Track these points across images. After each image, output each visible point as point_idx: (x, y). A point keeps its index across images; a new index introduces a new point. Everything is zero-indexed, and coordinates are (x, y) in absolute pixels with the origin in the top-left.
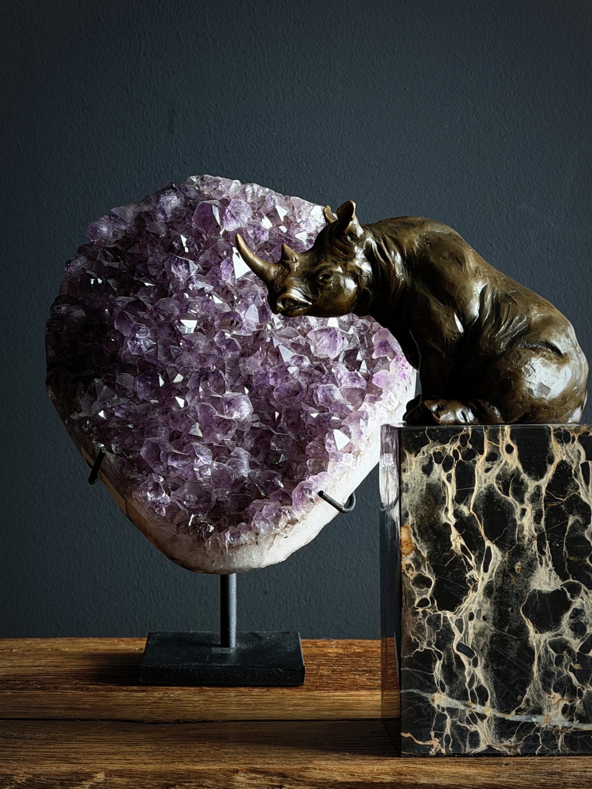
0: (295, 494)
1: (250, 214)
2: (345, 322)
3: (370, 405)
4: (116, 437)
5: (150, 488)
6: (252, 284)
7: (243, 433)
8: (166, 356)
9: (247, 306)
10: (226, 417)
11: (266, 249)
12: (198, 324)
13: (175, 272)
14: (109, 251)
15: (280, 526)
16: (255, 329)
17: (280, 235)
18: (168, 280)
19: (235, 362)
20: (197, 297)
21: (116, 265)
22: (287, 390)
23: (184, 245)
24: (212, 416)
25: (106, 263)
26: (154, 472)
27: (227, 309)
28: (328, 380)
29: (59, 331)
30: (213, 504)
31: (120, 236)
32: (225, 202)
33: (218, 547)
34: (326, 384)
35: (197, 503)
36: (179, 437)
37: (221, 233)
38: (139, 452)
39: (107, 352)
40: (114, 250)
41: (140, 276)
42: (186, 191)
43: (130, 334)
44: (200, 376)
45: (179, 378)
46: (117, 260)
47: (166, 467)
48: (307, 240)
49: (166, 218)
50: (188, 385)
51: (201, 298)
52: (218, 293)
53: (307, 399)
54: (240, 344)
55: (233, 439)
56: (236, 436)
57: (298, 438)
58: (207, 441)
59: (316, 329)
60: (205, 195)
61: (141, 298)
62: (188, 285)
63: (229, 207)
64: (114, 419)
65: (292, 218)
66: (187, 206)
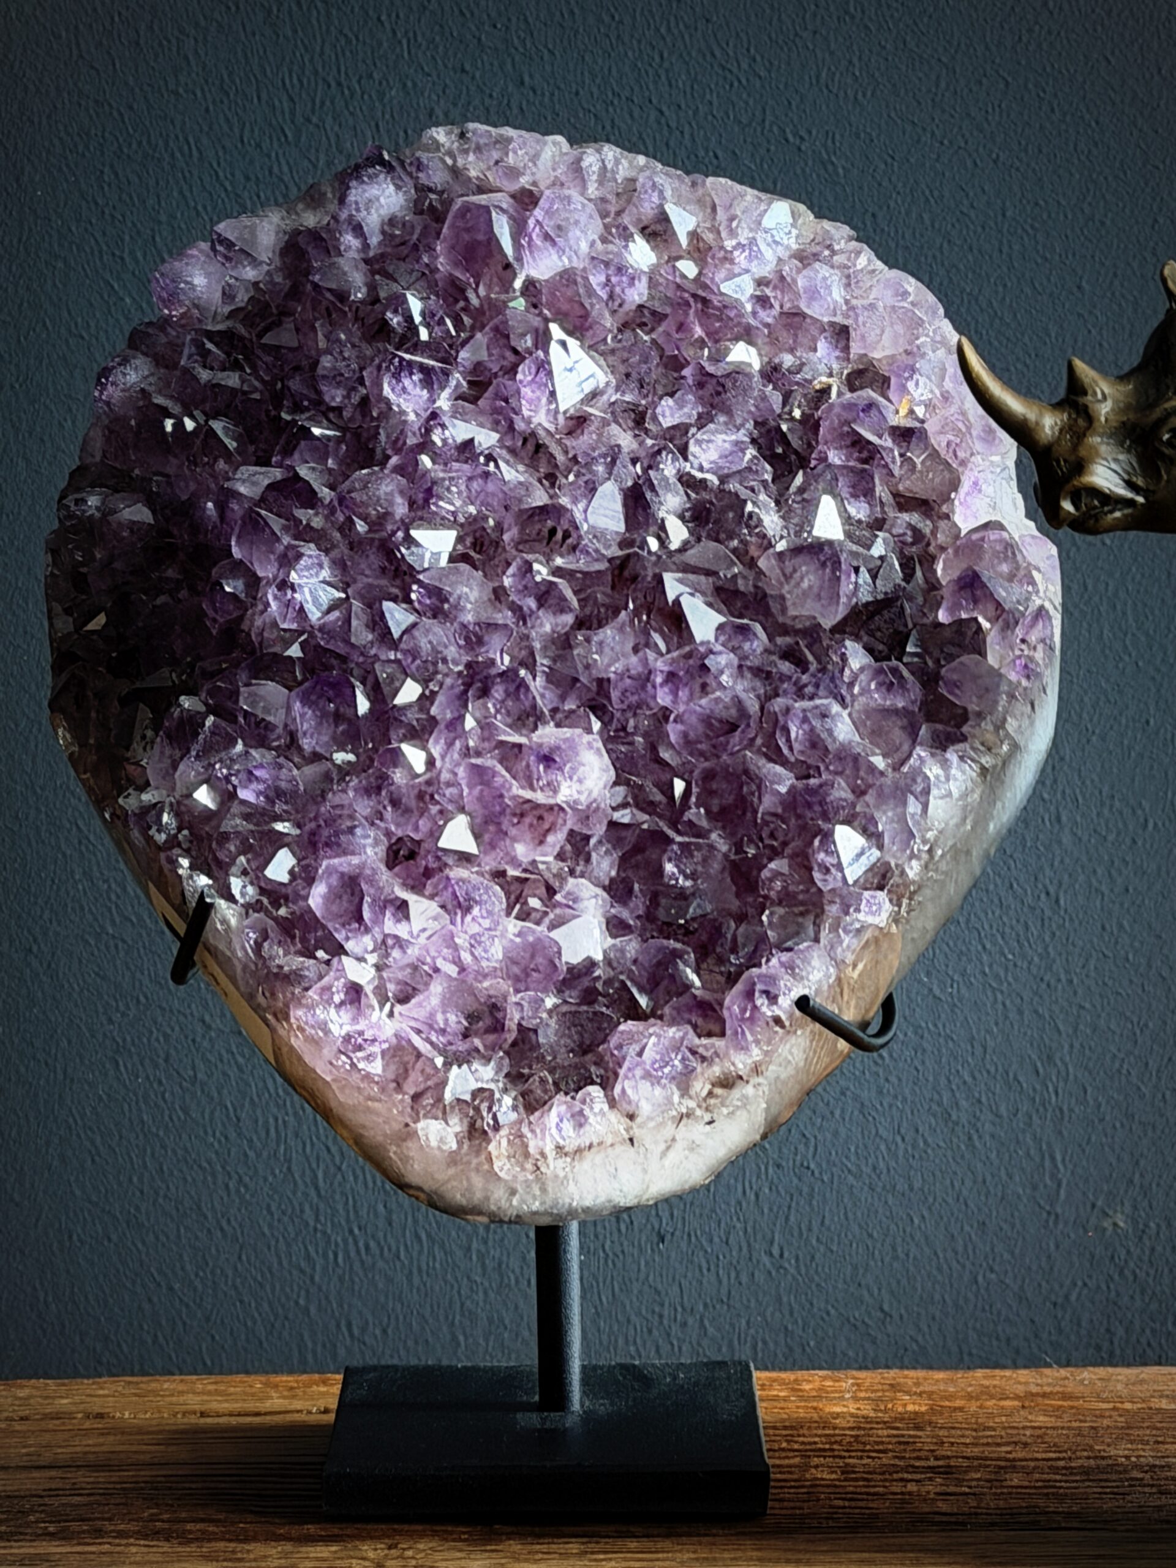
0: (732, 1003)
1: (595, 228)
2: (859, 521)
3: (933, 755)
4: (242, 859)
5: (337, 999)
6: (605, 423)
7: (587, 838)
8: (373, 630)
9: (591, 489)
10: (540, 797)
11: (642, 325)
12: (460, 539)
13: (392, 397)
14: (211, 341)
15: (692, 1092)
16: (614, 551)
17: (679, 287)
18: (373, 419)
19: (563, 643)
20: (456, 465)
21: (232, 380)
22: (707, 720)
23: (417, 319)
24: (501, 796)
25: (204, 375)
26: (346, 954)
27: (539, 498)
28: (817, 686)
29: (83, 565)
30: (511, 1037)
31: (242, 297)
32: (527, 199)
33: (527, 1155)
34: (811, 698)
35: (466, 1035)
36: (412, 855)
37: (518, 284)
38: (306, 898)
39: (215, 620)
40: (225, 339)
41: (297, 408)
42: (419, 169)
43: (275, 570)
44: (468, 686)
45: (409, 692)
46: (236, 366)
47: (379, 938)
48: (752, 296)
49: (366, 246)
50: (434, 711)
51: (466, 467)
52: (512, 451)
53: (759, 741)
54: (575, 593)
55: (560, 856)
56: (568, 847)
57: (739, 848)
58: (490, 863)
59: (781, 546)
60: (469, 179)
61: (303, 472)
62: (428, 431)
63: (538, 213)
64: (236, 808)
65: (709, 237)
66: (421, 213)
